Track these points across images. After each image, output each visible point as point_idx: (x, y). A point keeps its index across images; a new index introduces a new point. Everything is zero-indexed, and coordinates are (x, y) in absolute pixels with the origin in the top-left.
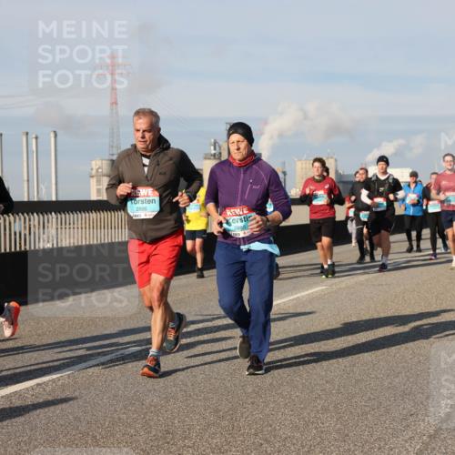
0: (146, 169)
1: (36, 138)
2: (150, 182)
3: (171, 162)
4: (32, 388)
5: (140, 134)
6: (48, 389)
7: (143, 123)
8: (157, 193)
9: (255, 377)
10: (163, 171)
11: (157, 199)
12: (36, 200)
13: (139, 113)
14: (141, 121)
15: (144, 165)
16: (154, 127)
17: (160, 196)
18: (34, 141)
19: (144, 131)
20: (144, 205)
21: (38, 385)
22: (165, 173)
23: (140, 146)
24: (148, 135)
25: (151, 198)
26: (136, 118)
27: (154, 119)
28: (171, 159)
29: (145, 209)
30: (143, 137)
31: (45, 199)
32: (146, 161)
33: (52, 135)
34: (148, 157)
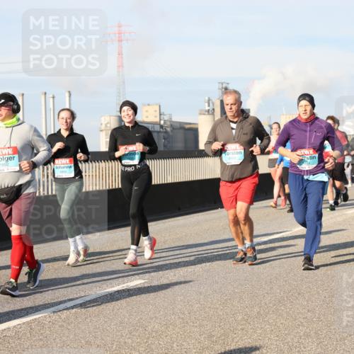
0: (234, 131)
1: (53, 97)
5: (229, 107)
8: (242, 147)
10: (245, 132)
11: (243, 151)
13: (228, 93)
14: (229, 98)
15: (233, 129)
17: (244, 149)
18: (51, 99)
19: (231, 104)
20: (234, 156)
22: (247, 134)
23: (229, 114)
24: (234, 107)
25: (238, 151)
26: (225, 96)
27: (237, 96)
28: (251, 124)
29: (235, 158)
30: (231, 109)
32: (234, 126)
33: (67, 95)
34: (235, 123)
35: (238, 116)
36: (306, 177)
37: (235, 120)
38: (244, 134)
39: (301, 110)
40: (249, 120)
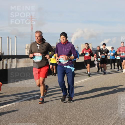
0: (38, 48)
2: (39, 52)
3: (45, 46)
4: (10, 106)
5: (37, 38)
6: (14, 106)
7: (38, 35)
8: (41, 55)
9: (70, 103)
11: (41, 56)
12: (11, 55)
13: (37, 32)
14: (37, 34)
15: (38, 47)
16: (41, 36)
17: (42, 55)
18: (10, 39)
19: (38, 37)
20: (38, 58)
21: (11, 105)
22: (43, 49)
23: (37, 41)
24: (39, 38)
25: (39, 56)
26: (36, 33)
27: (41, 34)
28: (45, 45)
29: (38, 59)
30: (38, 39)
31: (13, 55)
32: (38, 45)
33: (15, 37)
34: (39, 44)
35: (41, 42)
36: (64, 67)
37: (39, 43)
38: (42, 49)
39: (62, 39)
40: (45, 44)
